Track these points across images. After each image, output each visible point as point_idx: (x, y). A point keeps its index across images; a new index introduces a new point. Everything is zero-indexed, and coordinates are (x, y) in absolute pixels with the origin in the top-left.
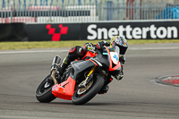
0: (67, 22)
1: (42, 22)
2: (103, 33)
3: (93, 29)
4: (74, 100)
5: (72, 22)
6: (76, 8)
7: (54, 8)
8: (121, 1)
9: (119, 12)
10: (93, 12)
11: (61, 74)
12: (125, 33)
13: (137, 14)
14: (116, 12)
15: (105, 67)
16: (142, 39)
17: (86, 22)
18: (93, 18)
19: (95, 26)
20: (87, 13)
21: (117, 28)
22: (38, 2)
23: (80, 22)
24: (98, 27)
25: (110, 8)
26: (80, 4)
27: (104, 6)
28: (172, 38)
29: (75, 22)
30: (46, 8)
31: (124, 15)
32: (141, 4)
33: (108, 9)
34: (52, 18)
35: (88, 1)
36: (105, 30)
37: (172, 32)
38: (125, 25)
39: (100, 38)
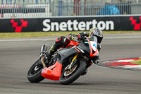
0: (27, 17)
1: (7, 18)
2: (55, 26)
3: (47, 23)
4: (61, 80)
5: (31, 17)
6: (34, 6)
7: (17, 6)
8: (69, 1)
9: (68, 10)
10: (47, 9)
11: (49, 59)
12: (72, 26)
13: (82, 11)
14: (66, 9)
16: (86, 30)
17: (42, 17)
18: (47, 14)
19: (49, 21)
20: (43, 10)
21: (66, 22)
22: (5, 2)
23: (37, 17)
24: (51, 21)
25: (61, 6)
26: (37, 3)
27: (56, 4)
29: (33, 17)
30: (11, 6)
31: (72, 12)
32: (85, 3)
33: (59, 7)
34: (15, 14)
35: (43, 1)
36: (56, 24)
37: (110, 25)
38: (72, 20)
39: (53, 29)
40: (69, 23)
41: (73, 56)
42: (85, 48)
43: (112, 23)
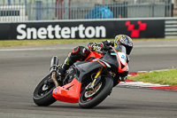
2: (32, 33)
3: (22, 29)
4: (81, 103)
5: (2, 21)
6: (6, 8)
8: (50, 1)
9: (48, 12)
10: (22, 12)
11: (63, 76)
12: (53, 33)
13: (66, 14)
14: (45, 12)
15: (114, 68)
16: (70, 38)
17: (15, 22)
18: (22, 18)
19: (24, 26)
20: (17, 13)
21: (46, 27)
23: (10, 22)
24: (27, 27)
25: (40, 8)
26: (9, 4)
27: (33, 6)
28: (101, 38)
29: (5, 22)
31: (53, 15)
32: (69, 4)
33: (37, 9)
35: (17, 1)
36: (34, 30)
37: (101, 31)
38: (54, 25)
39: (29, 37)
40: (50, 28)
41: (96, 71)
42: (111, 61)
43: (103, 29)
